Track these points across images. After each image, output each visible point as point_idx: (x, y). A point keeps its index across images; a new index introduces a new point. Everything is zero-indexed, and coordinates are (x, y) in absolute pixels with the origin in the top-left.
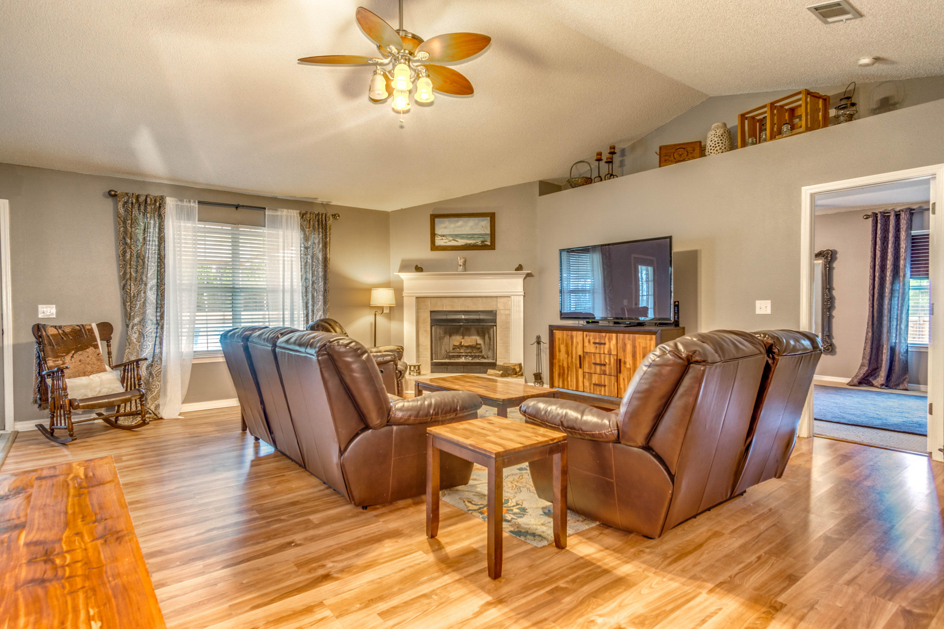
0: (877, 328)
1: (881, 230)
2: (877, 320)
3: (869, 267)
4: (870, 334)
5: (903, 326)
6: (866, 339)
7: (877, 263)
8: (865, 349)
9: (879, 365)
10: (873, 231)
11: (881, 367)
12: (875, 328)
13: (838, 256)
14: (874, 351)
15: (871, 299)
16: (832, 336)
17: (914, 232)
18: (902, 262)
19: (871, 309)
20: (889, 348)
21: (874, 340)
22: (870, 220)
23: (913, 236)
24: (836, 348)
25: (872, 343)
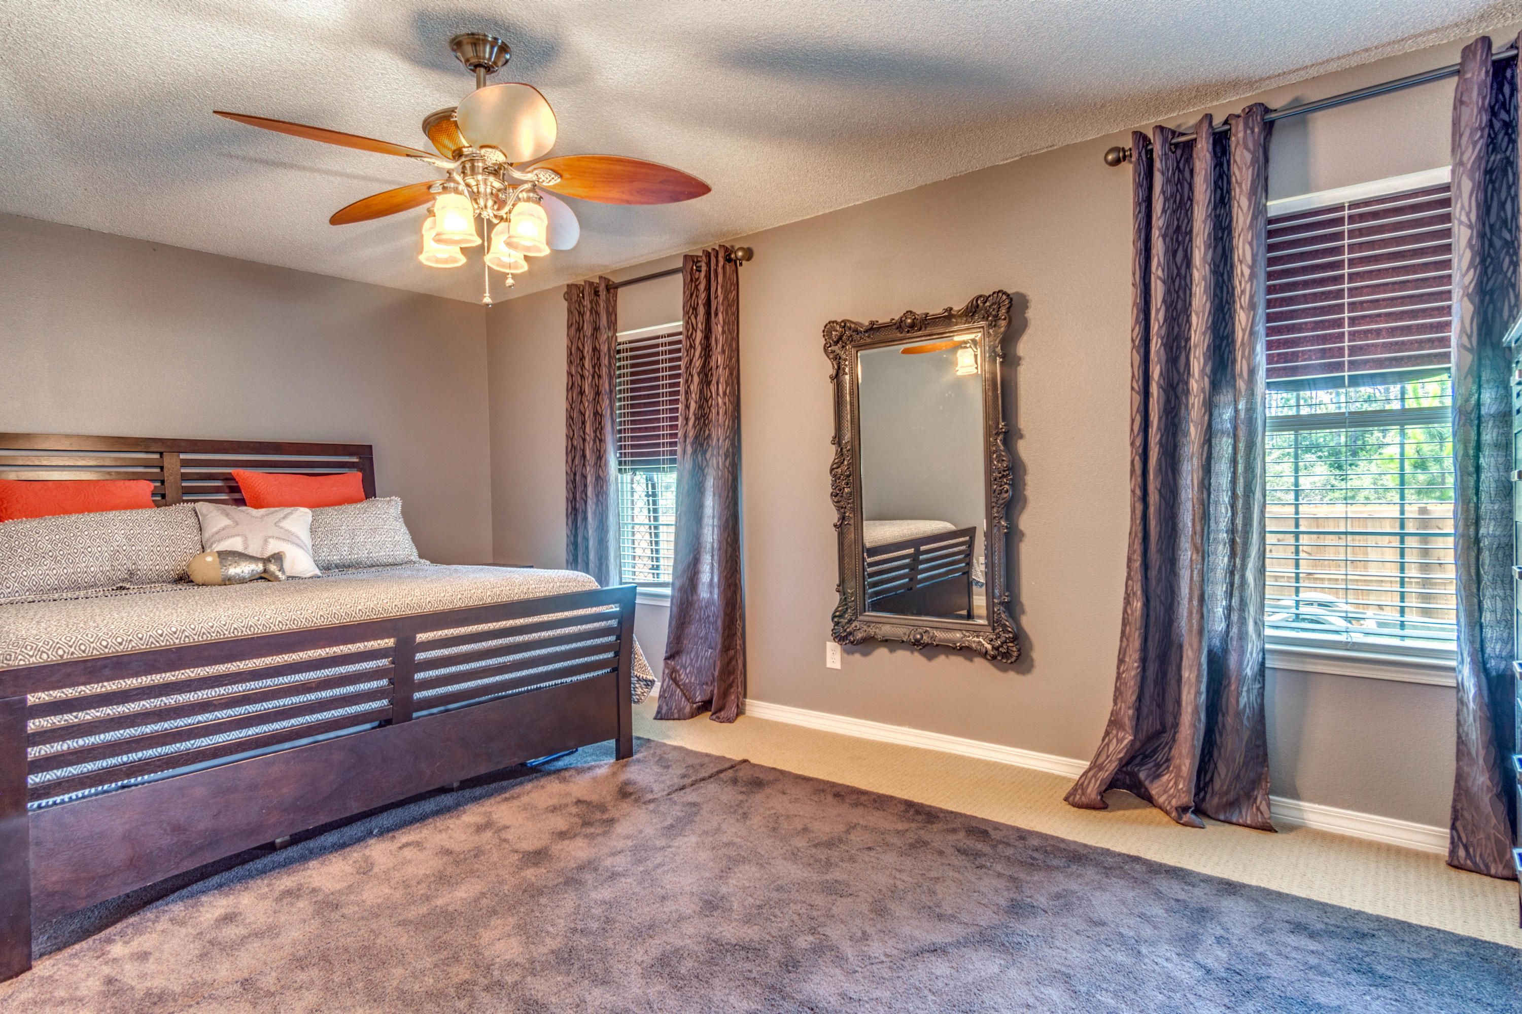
0: (1159, 580)
1: (1166, 199)
2: (1160, 551)
3: (1129, 345)
4: (1138, 605)
5: (1250, 576)
6: (1125, 622)
7: (1155, 327)
8: (1121, 661)
9: (1170, 720)
10: (1138, 204)
11: (1176, 725)
12: (1153, 583)
13: (1030, 314)
14: (1152, 669)
15: (1138, 471)
16: (1021, 604)
17: (1277, 206)
18: (1242, 318)
19: (1139, 507)
20: (1204, 659)
21: (1152, 630)
22: (1128, 169)
23: (1270, 221)
24: (1031, 647)
25: (1145, 640)
